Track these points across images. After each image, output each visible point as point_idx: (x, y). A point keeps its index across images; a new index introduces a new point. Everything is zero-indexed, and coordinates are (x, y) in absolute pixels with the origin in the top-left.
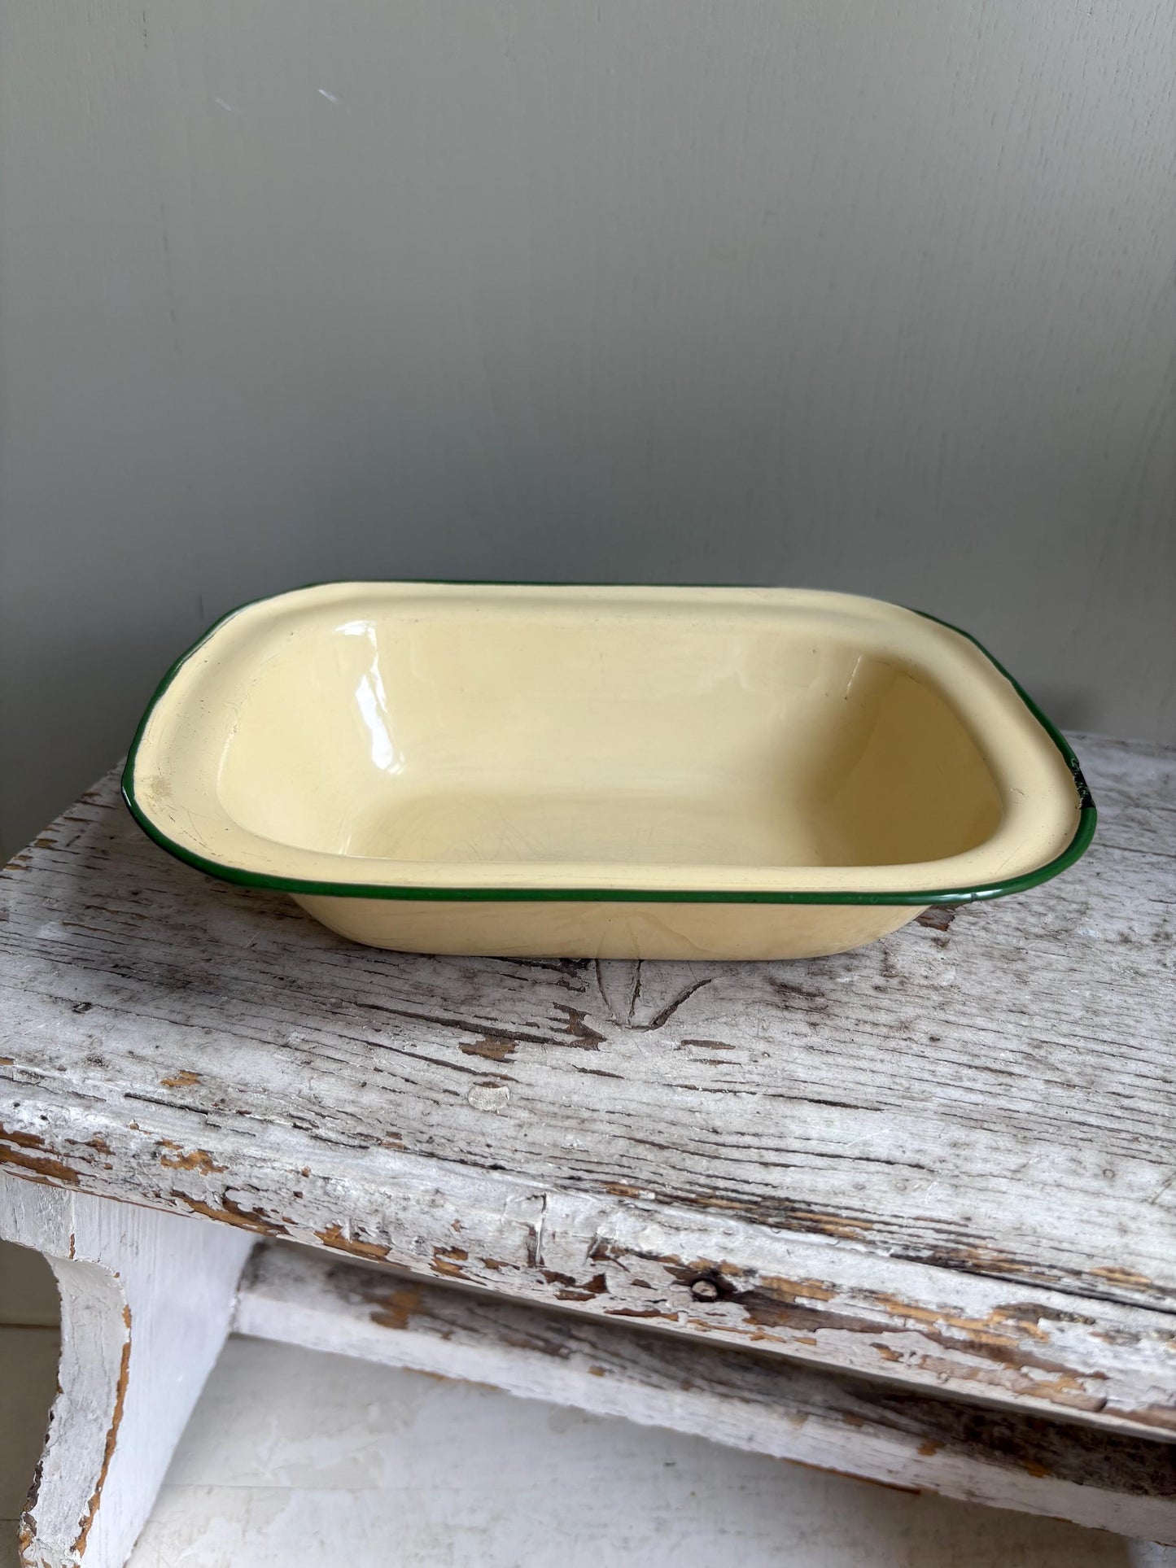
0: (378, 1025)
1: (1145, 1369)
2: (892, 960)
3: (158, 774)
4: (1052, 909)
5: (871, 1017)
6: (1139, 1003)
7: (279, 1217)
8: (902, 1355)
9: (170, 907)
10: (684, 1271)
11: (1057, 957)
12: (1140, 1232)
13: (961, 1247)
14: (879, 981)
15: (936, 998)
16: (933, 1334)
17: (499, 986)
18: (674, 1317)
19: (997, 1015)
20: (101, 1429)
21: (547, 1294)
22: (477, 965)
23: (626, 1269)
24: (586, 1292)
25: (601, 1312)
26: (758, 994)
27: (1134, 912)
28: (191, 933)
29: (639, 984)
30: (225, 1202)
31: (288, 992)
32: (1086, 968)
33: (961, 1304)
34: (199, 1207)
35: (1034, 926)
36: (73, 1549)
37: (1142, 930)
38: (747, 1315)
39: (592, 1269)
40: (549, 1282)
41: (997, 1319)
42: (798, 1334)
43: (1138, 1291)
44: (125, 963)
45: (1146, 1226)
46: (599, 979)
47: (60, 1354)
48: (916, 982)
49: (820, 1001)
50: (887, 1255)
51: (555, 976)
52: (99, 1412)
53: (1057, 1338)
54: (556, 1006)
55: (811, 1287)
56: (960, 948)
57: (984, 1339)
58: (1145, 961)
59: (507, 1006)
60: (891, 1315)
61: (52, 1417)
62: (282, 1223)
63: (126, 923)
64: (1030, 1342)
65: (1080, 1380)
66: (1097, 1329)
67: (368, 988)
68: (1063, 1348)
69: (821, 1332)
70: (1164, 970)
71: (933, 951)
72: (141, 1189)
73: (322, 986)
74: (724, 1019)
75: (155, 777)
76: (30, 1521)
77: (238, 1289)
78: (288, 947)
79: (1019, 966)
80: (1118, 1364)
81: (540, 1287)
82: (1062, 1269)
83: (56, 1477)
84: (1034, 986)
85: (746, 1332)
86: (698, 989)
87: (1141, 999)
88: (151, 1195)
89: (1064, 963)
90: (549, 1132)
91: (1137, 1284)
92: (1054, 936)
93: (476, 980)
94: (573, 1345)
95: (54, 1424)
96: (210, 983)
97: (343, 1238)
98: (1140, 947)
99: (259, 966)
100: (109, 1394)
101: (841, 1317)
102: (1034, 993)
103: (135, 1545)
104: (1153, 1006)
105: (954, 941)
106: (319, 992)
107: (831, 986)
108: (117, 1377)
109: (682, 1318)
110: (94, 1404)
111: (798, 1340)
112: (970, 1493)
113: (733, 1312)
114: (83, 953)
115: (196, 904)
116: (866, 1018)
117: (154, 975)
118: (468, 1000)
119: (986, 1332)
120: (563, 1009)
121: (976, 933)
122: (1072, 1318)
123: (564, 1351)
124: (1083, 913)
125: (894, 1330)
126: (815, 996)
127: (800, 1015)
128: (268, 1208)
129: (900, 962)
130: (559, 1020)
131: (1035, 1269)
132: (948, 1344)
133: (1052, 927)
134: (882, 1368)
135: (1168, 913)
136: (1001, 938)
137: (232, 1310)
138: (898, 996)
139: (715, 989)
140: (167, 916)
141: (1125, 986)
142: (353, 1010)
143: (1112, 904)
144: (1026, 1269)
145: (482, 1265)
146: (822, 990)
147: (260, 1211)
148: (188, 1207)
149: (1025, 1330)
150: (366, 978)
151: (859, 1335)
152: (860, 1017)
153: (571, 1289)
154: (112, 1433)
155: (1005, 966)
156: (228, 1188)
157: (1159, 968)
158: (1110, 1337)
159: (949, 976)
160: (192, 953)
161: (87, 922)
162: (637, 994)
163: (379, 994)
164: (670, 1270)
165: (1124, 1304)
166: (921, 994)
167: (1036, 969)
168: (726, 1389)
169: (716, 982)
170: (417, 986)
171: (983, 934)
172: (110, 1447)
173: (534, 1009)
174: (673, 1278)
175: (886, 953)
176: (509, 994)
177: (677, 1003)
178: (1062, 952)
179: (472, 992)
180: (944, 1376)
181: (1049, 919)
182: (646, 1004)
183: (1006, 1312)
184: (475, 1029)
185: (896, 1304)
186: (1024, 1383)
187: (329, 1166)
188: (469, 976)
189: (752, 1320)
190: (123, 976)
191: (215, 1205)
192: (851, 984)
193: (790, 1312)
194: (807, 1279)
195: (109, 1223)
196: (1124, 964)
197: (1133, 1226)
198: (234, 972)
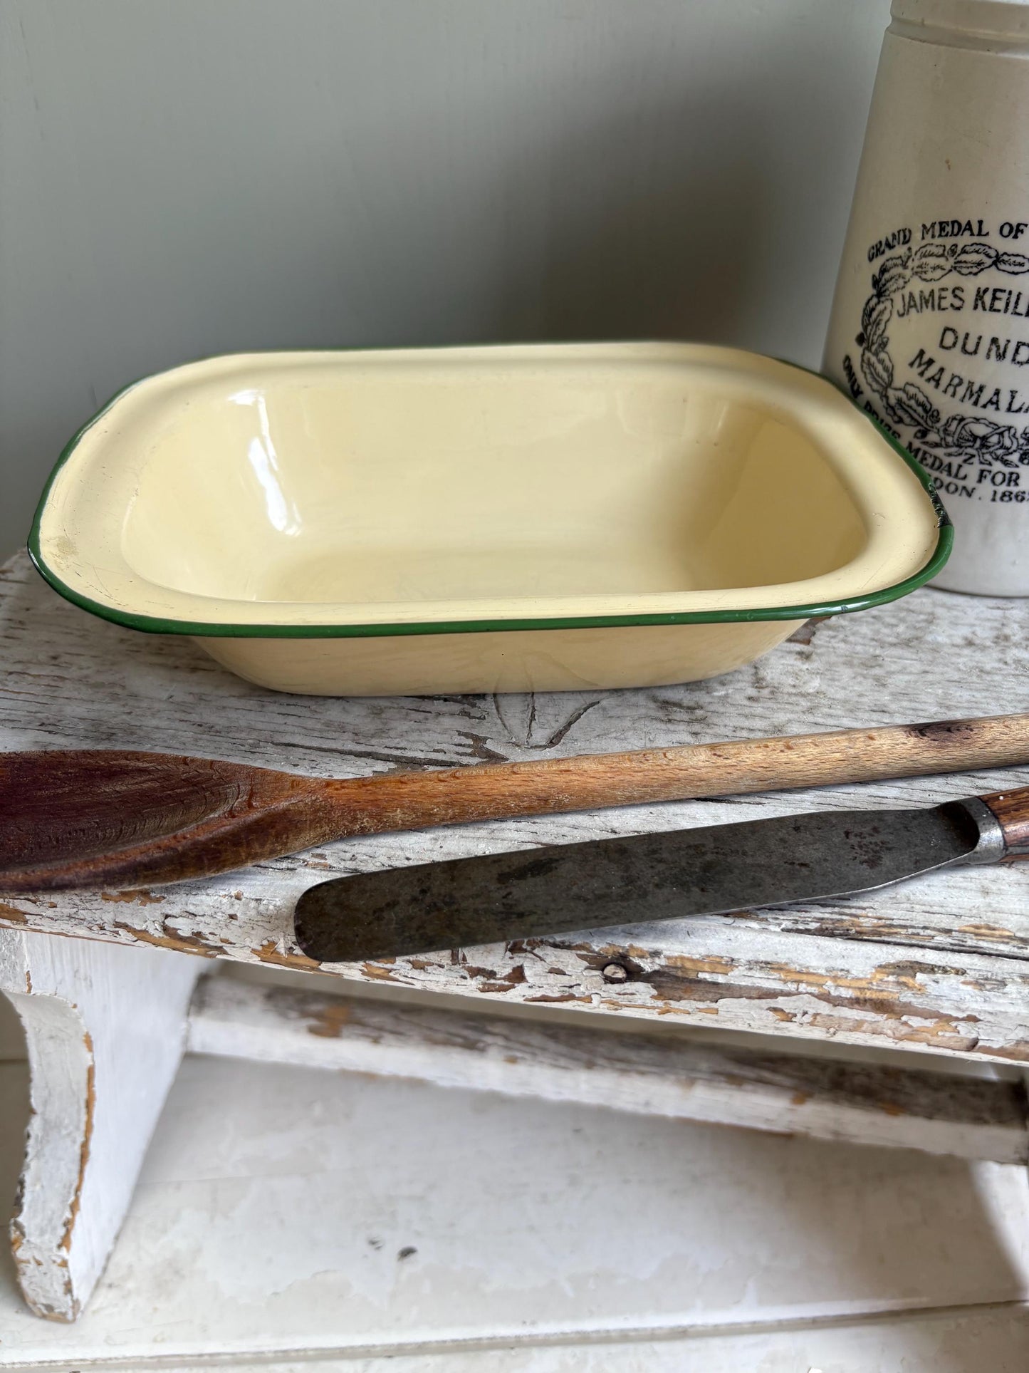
0: (296, 761)
1: (1011, 1009)
2: (762, 673)
3: (63, 534)
4: (903, 620)
5: (747, 724)
6: (985, 697)
7: (217, 938)
8: (795, 1015)
9: (88, 668)
10: (595, 957)
11: (911, 661)
12: (1000, 892)
13: (844, 917)
14: (752, 692)
15: (804, 703)
16: (822, 995)
17: (405, 719)
18: (588, 999)
19: (860, 715)
20: (74, 1142)
21: (471, 988)
22: (383, 703)
23: (542, 959)
24: (507, 983)
25: (521, 1000)
26: (643, 711)
27: (976, 619)
28: (111, 690)
29: (534, 709)
30: (165, 929)
31: (208, 737)
32: (936, 669)
33: (847, 967)
34: (142, 935)
35: (888, 636)
36: (59, 1246)
37: (984, 634)
38: (655, 992)
39: (511, 962)
40: (472, 977)
41: (879, 976)
42: (701, 1005)
43: (1003, 942)
44: (51, 721)
45: (1006, 887)
46: (497, 708)
47: (29, 1080)
48: (786, 690)
49: (699, 713)
50: (778, 930)
51: (456, 707)
52: (71, 1128)
53: (932, 989)
54: (460, 734)
55: (711, 963)
56: (824, 659)
57: (868, 995)
58: (989, 661)
59: (415, 736)
60: (785, 982)
61: (29, 1136)
62: (220, 944)
63: (48, 685)
64: (909, 993)
65: (954, 1024)
66: (969, 979)
67: (282, 728)
68: (938, 997)
69: (721, 1001)
70: (1005, 667)
71: (799, 663)
72: (85, 923)
73: (239, 730)
74: (614, 735)
75: (60, 538)
76: (19, 1227)
77: (188, 1014)
78: (204, 697)
79: (877, 671)
80: (988, 1007)
81: (464, 982)
82: (934, 929)
83: (38, 1187)
84: (892, 689)
85: (654, 1008)
86: (589, 711)
87: (987, 694)
88: (95, 928)
89: (918, 667)
90: (462, 842)
91: (1001, 937)
92: (907, 644)
93: (383, 715)
94: (488, 1039)
95: (31, 1142)
96: (132, 733)
97: (278, 953)
98: (983, 648)
99: (178, 715)
100: (79, 1111)
101: (740, 987)
102: (892, 694)
103: (117, 1238)
104: (997, 699)
105: (817, 654)
106: (237, 735)
107: (710, 700)
108: (84, 1096)
109: (596, 999)
110: (66, 1121)
111: (701, 1010)
112: (836, 1133)
113: (642, 991)
114: (9, 714)
115: (113, 664)
116: (742, 725)
117: (78, 730)
118: (379, 733)
119: (869, 989)
120: (466, 735)
121: (836, 645)
122: (944, 970)
123: (481, 1045)
124: (930, 622)
125: (788, 994)
126: (694, 709)
127: (682, 727)
128: (205, 931)
129: (770, 674)
130: (464, 746)
131: (910, 931)
132: (836, 1002)
133: (903, 636)
134: (777, 1029)
135: (1005, 618)
136: (859, 648)
137: (183, 1033)
138: (770, 704)
139: (604, 709)
140: (86, 677)
141: (973, 683)
142: (270, 749)
143: (955, 613)
144: (903, 931)
145: (410, 966)
146: (700, 703)
147: (199, 934)
148: (131, 937)
149: (904, 984)
150: (280, 719)
151: (757, 1001)
152: (737, 724)
153: (492, 981)
154: (85, 1146)
155: (865, 672)
156: (167, 916)
157: (1001, 665)
158: (979, 984)
159: (815, 684)
160: (113, 708)
161: (11, 686)
162: (533, 718)
163: (294, 733)
164: (582, 957)
165: (990, 955)
166: (790, 701)
167: (893, 673)
168: (624, 1066)
169: (604, 703)
170: (328, 724)
171: (842, 645)
172: (84, 1157)
173: (440, 738)
174: (586, 964)
175: (756, 668)
176: (415, 726)
177: (570, 724)
178: (914, 657)
179: (381, 727)
180: (832, 1030)
181: (901, 629)
182: (542, 726)
183: (887, 970)
184: (386, 758)
185: (789, 971)
186: (905, 1030)
187: (260, 888)
188: (377, 713)
189: (660, 996)
190: (50, 732)
191: (158, 934)
192: (726, 696)
193: (693, 986)
194: (708, 956)
195: (61, 961)
196: (971, 664)
197: (994, 887)
198: (154, 722)
